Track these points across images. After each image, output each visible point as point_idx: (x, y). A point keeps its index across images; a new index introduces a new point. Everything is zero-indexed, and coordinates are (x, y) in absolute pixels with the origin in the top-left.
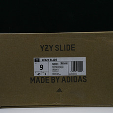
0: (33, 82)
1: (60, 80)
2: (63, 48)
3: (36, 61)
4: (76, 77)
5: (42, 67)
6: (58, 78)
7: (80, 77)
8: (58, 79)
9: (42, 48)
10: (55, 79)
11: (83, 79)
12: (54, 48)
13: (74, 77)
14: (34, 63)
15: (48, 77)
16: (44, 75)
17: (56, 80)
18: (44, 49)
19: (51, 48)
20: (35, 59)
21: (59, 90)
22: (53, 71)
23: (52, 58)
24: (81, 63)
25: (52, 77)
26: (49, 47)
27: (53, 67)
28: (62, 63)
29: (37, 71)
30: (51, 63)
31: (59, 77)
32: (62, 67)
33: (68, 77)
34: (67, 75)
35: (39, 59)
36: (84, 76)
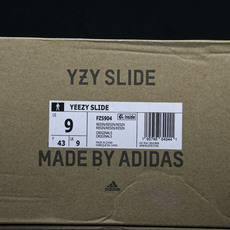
0: (45, 163)
1: (116, 159)
2: (124, 78)
3: (54, 109)
4: (156, 152)
5: (69, 125)
6: (110, 154)
7: (166, 153)
8: (109, 158)
9: (72, 76)
10: (101, 157)
11: (173, 160)
12: (102, 78)
13: (152, 152)
14: (51, 113)
15: (84, 151)
16: (73, 145)
17: (104, 158)
18: (77, 79)
19: (95, 76)
20: (54, 105)
21: (113, 186)
22: (99, 135)
23: (97, 103)
24: (170, 117)
25: (95, 152)
26: (89, 74)
27: (99, 126)
28: (120, 117)
29: (56, 135)
30: (94, 115)
31: (113, 151)
32: (121, 127)
33: (135, 152)
34: (133, 146)
35: (62, 105)
36: (177, 152)
